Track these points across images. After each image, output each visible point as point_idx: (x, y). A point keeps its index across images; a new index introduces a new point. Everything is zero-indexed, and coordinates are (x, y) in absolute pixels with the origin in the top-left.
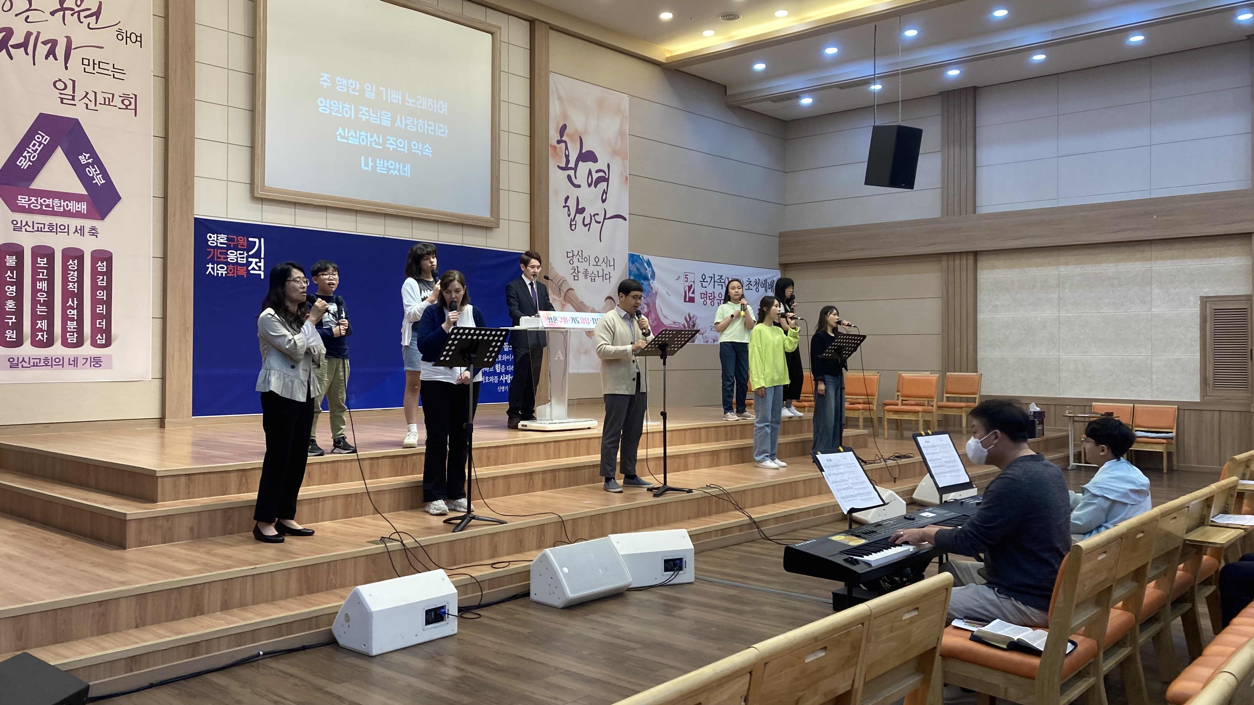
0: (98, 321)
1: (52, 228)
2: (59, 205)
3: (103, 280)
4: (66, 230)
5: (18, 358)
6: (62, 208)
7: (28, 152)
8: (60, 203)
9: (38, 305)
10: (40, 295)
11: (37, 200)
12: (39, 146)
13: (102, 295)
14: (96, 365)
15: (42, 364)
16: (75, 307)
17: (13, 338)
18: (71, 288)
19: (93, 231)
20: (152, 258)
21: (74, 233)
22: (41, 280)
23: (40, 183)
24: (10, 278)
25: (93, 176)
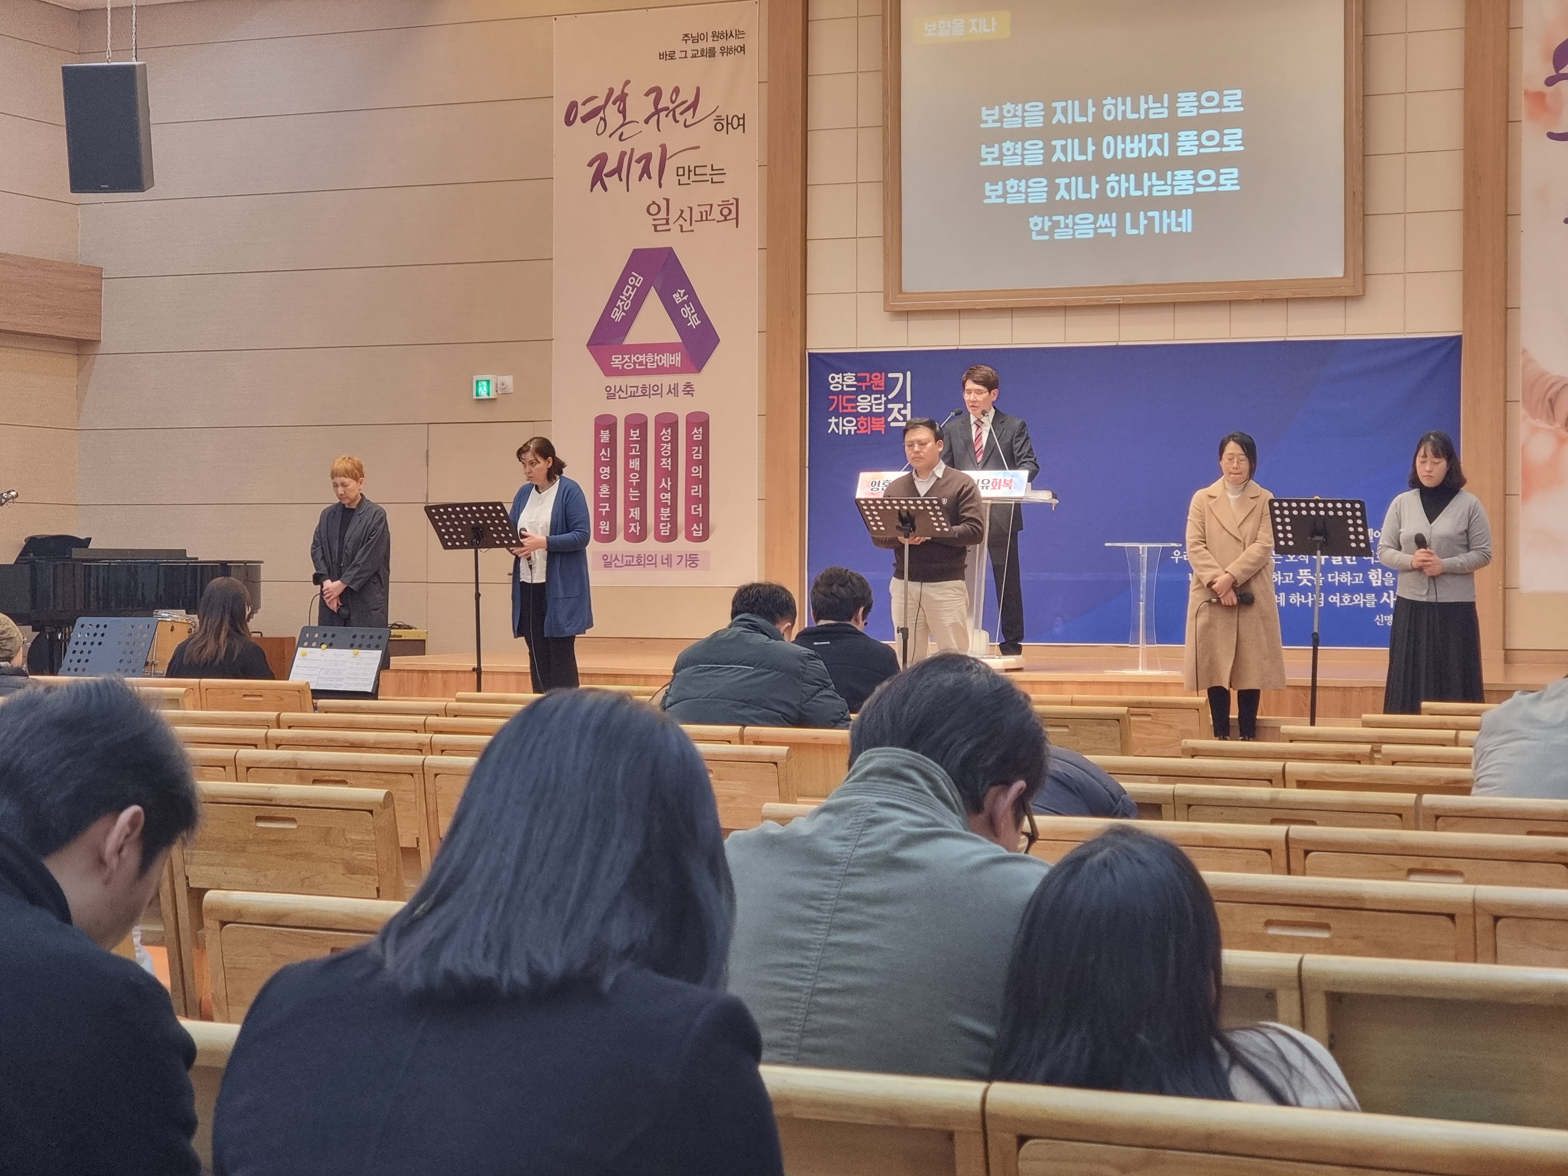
0: (693, 506)
1: (645, 391)
2: (652, 360)
3: (698, 452)
4: (659, 392)
5: (613, 554)
6: (655, 364)
7: (622, 301)
8: (654, 358)
9: (631, 489)
10: (634, 476)
11: (630, 358)
12: (632, 291)
13: (697, 471)
14: (692, 565)
15: (635, 562)
16: (669, 489)
17: (606, 531)
18: (664, 465)
19: (688, 389)
20: (757, 418)
21: (668, 394)
22: (634, 457)
23: (633, 337)
24: (606, 457)
25: (688, 318)
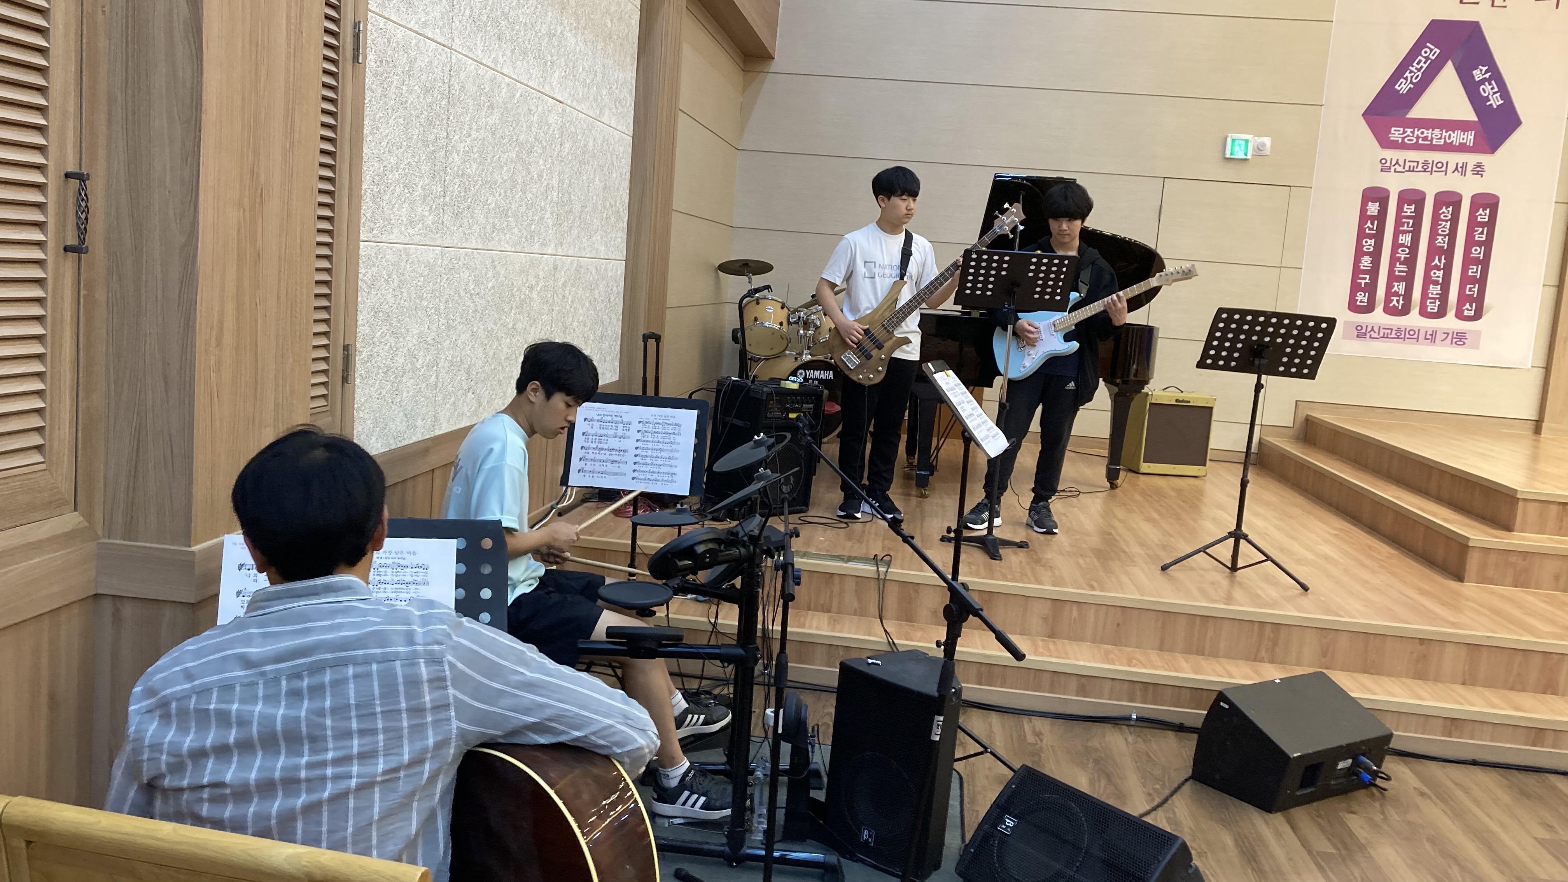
0: (1468, 286)
1: (1426, 167)
2: (1439, 136)
3: (1482, 233)
4: (1444, 169)
5: (1367, 326)
6: (1443, 141)
7: (1411, 72)
8: (1442, 134)
9: (1398, 263)
10: (1402, 251)
11: (1413, 132)
12: (1425, 63)
13: (1477, 252)
14: (1458, 343)
15: (1393, 335)
16: (1442, 267)
17: (1364, 302)
18: (1440, 243)
19: (1478, 169)
20: (1554, 204)
21: (1454, 172)
22: (1405, 232)
23: (1419, 111)
24: (1370, 229)
25: (1488, 96)
